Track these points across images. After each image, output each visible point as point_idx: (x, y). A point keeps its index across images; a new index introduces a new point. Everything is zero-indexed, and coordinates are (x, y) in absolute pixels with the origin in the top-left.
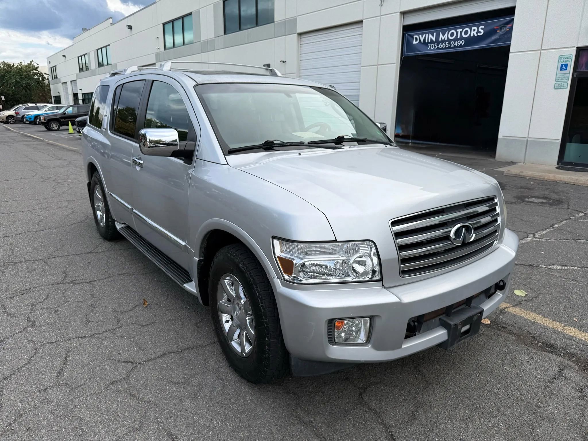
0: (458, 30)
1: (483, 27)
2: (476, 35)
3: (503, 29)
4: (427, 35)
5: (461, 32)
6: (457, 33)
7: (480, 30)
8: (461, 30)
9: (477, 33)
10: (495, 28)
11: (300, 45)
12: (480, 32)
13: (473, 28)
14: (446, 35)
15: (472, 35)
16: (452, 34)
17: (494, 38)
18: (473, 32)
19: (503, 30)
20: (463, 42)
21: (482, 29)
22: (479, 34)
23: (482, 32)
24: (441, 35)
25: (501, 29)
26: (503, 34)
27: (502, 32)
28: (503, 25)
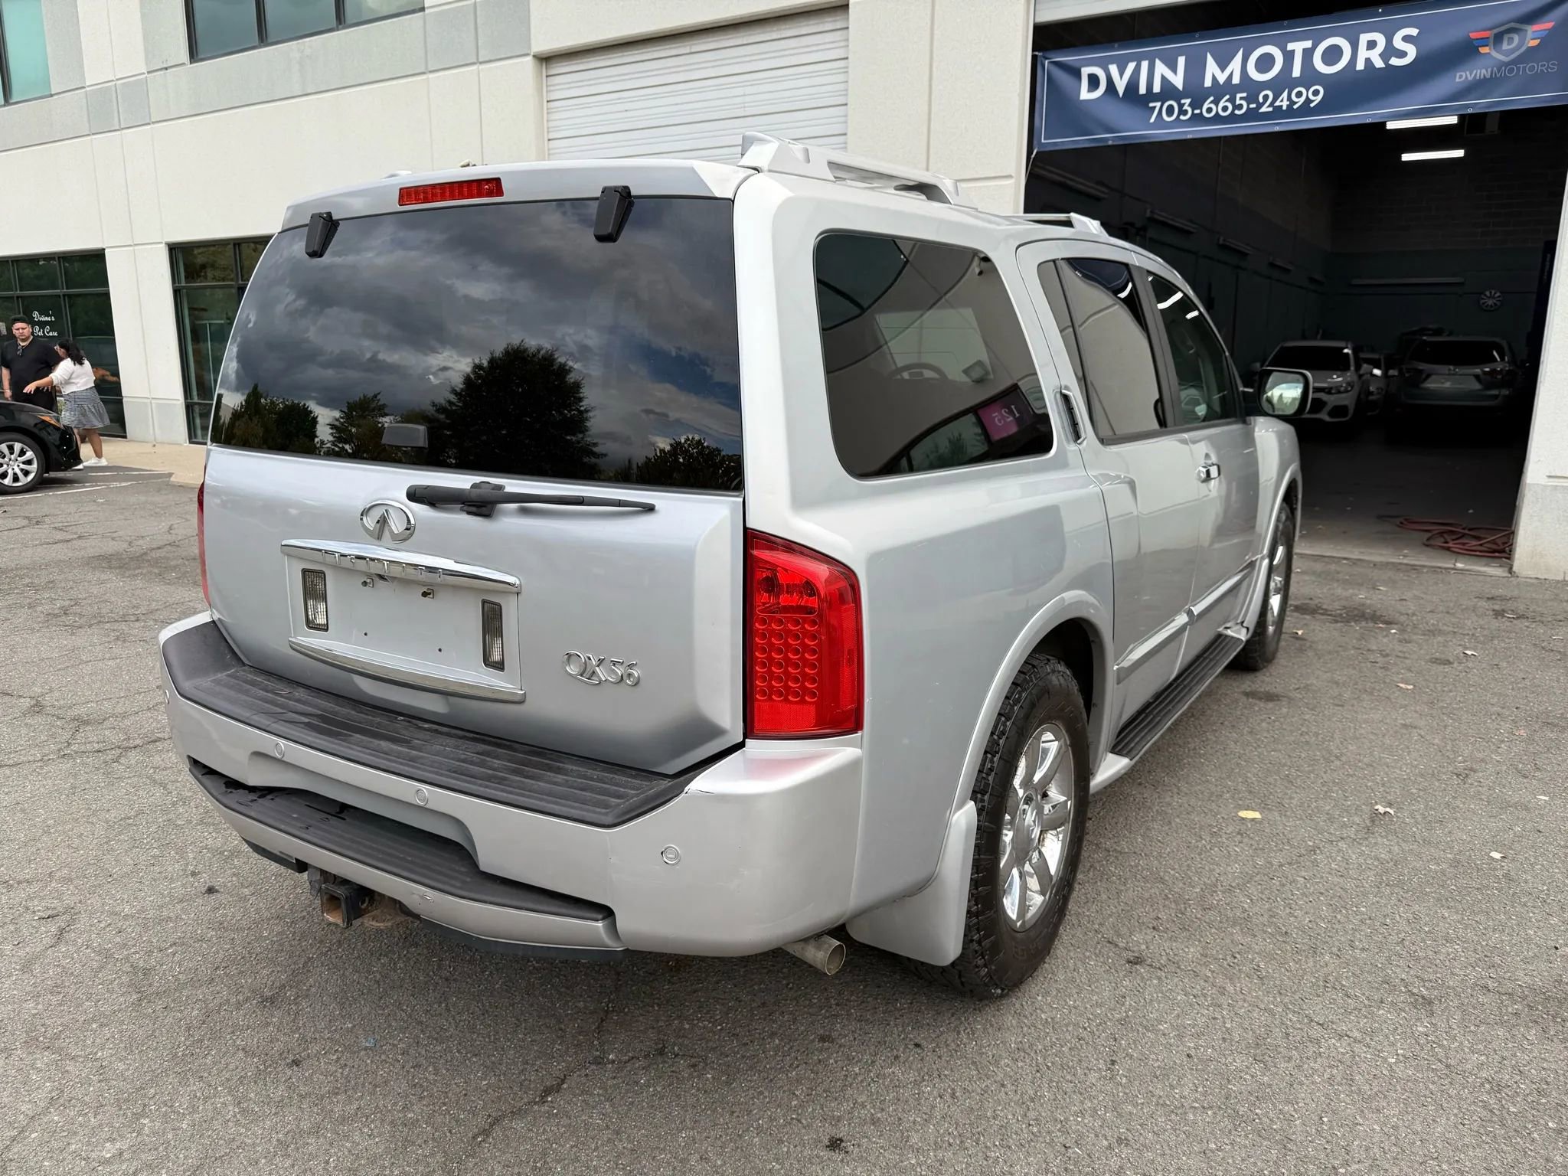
0: (1290, 46)
1: (1413, 32)
2: (1379, 63)
3: (1511, 40)
4: (1145, 65)
5: (1308, 54)
6: (1289, 56)
7: (1398, 43)
8: (1308, 44)
9: (1385, 56)
10: (1473, 35)
11: (547, 103)
12: (1403, 54)
13: (1364, 38)
14: (1236, 64)
15: (1360, 66)
16: (1265, 62)
17: (1463, 76)
18: (1363, 54)
19: (1505, 46)
20: (1316, 93)
21: (1407, 39)
22: (1395, 61)
23: (1412, 52)
24: (1211, 67)
25: (1498, 38)
26: (1514, 62)
27: (1507, 53)
28: (1513, 25)
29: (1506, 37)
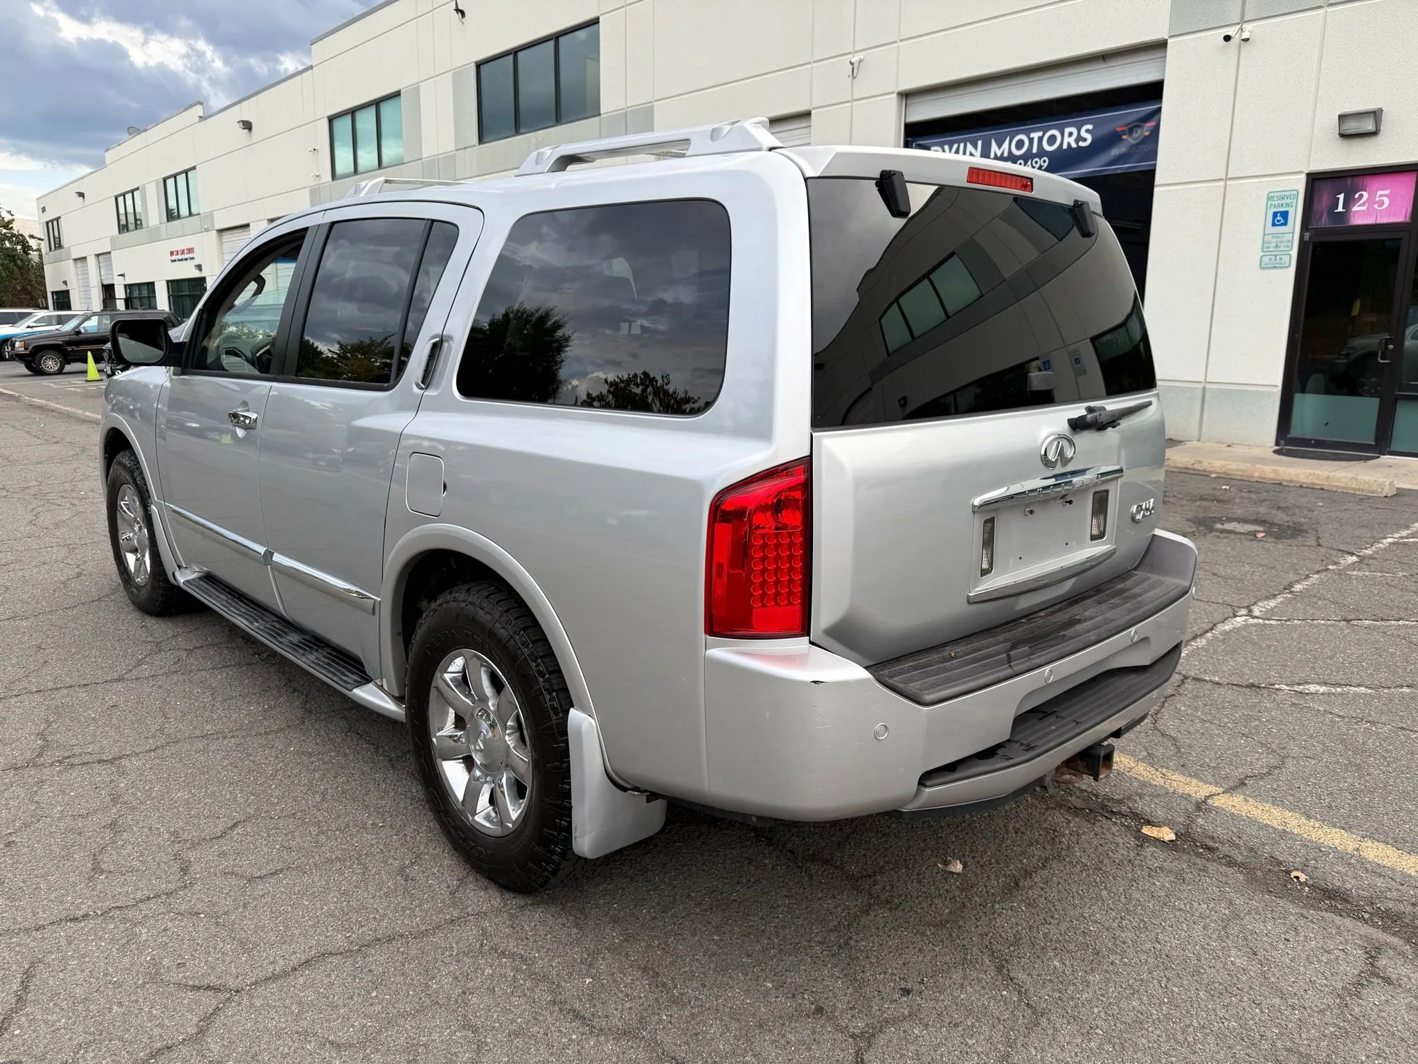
0: (1032, 135)
1: (1090, 127)
2: (1074, 145)
3: (1137, 131)
4: (962, 145)
5: (1040, 139)
6: (1031, 140)
7: (1083, 134)
8: (1040, 134)
9: (1077, 141)
10: (1118, 129)
12: (1085, 140)
13: (1067, 130)
14: (1006, 145)
15: (1065, 146)
16: (1020, 144)
17: (1115, 152)
18: (1067, 139)
19: (1135, 135)
20: (1044, 161)
21: (1087, 131)
22: (1082, 144)
23: (1089, 138)
24: (994, 146)
25: (1131, 131)
26: (1138, 144)
27: (1135, 139)
28: (1135, 124)
29: (1135, 129)
